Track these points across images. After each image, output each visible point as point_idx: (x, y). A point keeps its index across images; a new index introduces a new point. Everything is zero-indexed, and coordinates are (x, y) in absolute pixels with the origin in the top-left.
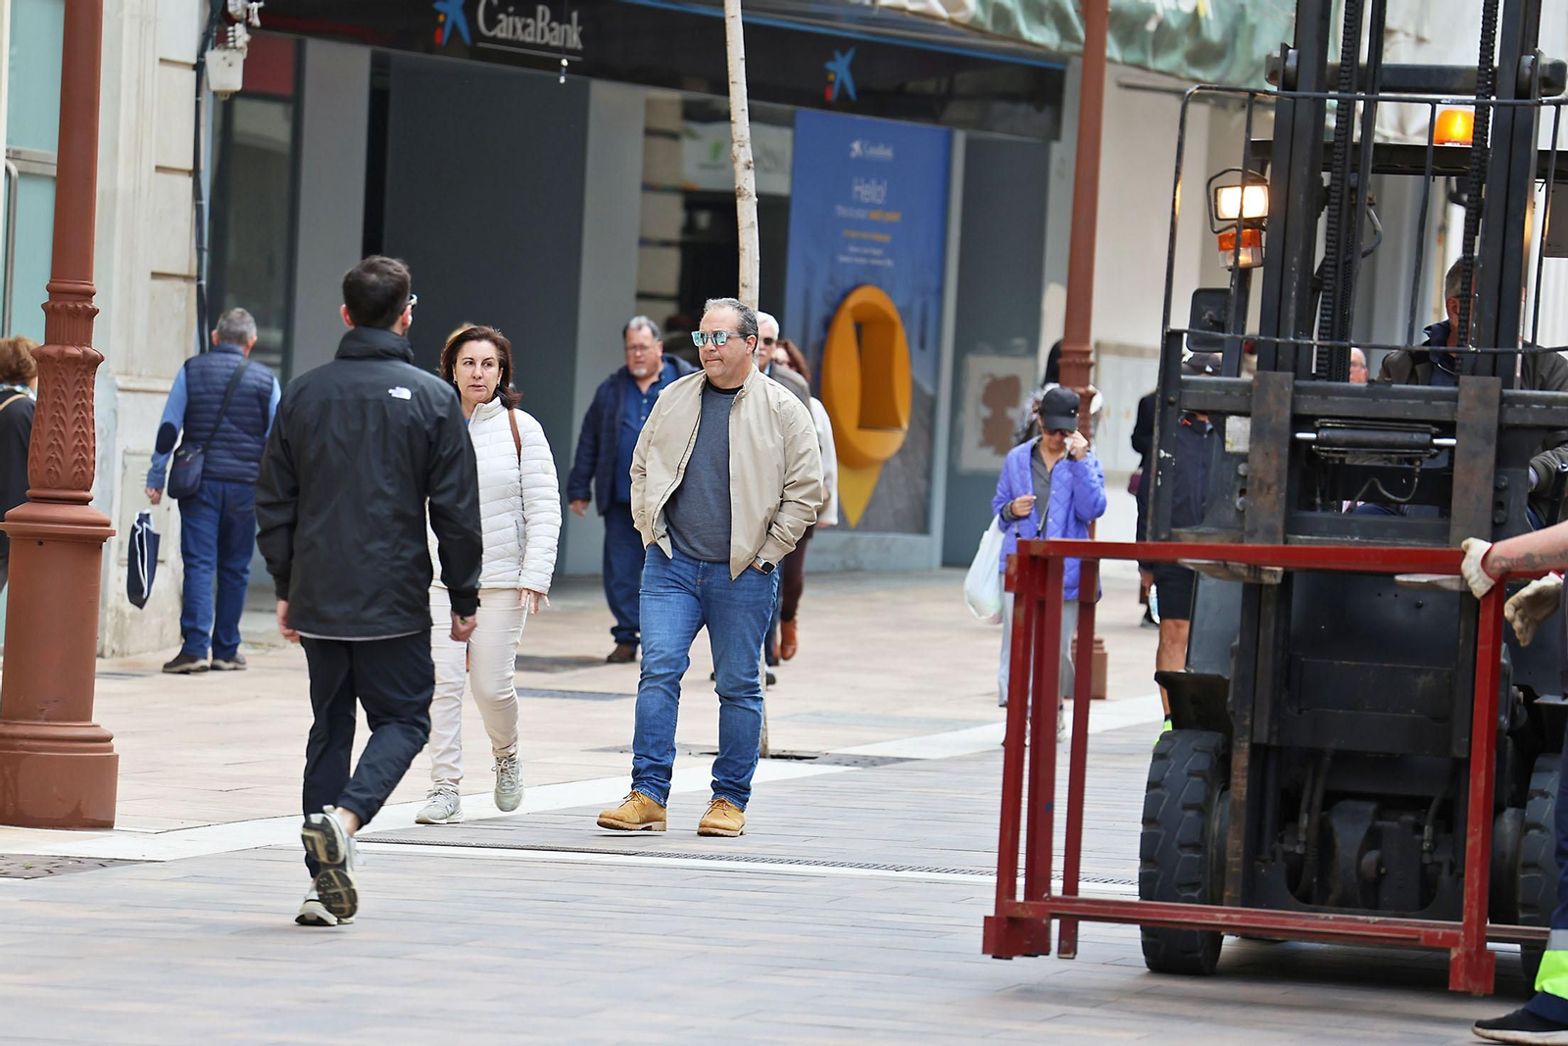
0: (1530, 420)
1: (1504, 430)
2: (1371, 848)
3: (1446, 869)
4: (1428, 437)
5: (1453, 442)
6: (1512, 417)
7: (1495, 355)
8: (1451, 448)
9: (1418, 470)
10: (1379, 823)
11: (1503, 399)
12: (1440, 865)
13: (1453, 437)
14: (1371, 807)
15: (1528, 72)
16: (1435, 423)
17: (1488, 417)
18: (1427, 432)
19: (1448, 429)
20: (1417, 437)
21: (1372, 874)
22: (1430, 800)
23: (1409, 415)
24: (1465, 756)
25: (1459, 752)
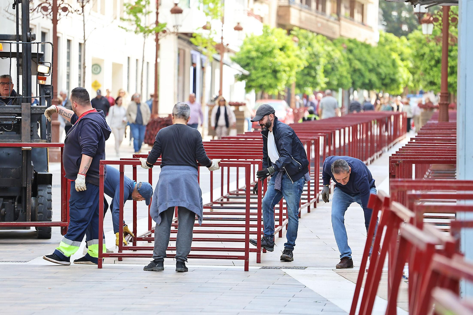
0: (37, 112)
1: (32, 114)
2: (3, 208)
3: (20, 211)
4: (15, 117)
5: (21, 117)
6: (33, 112)
7: (27, 98)
8: (21, 119)
9: (13, 124)
10: (4, 203)
11: (31, 108)
12: (19, 210)
13: (21, 116)
14: (2, 199)
15: (29, 36)
16: (16, 114)
17: (28, 112)
18: (15, 115)
19: (20, 115)
20: (12, 117)
21: (3, 214)
22: (16, 196)
23: (10, 112)
24: (26, 186)
25: (24, 186)
